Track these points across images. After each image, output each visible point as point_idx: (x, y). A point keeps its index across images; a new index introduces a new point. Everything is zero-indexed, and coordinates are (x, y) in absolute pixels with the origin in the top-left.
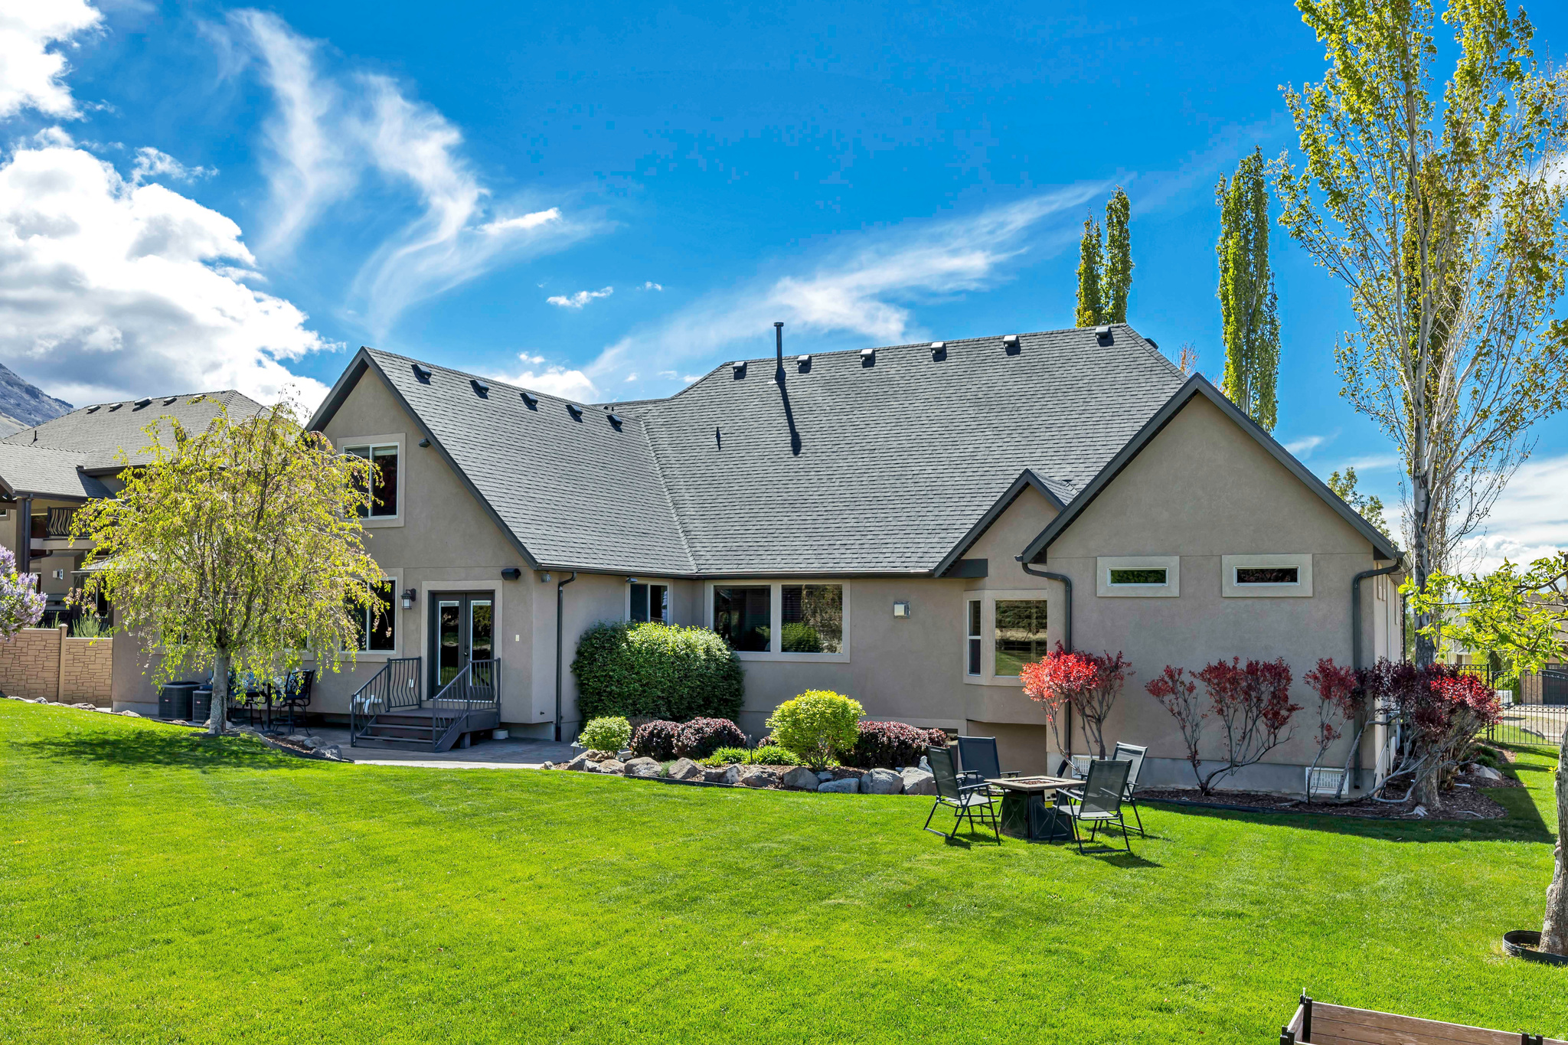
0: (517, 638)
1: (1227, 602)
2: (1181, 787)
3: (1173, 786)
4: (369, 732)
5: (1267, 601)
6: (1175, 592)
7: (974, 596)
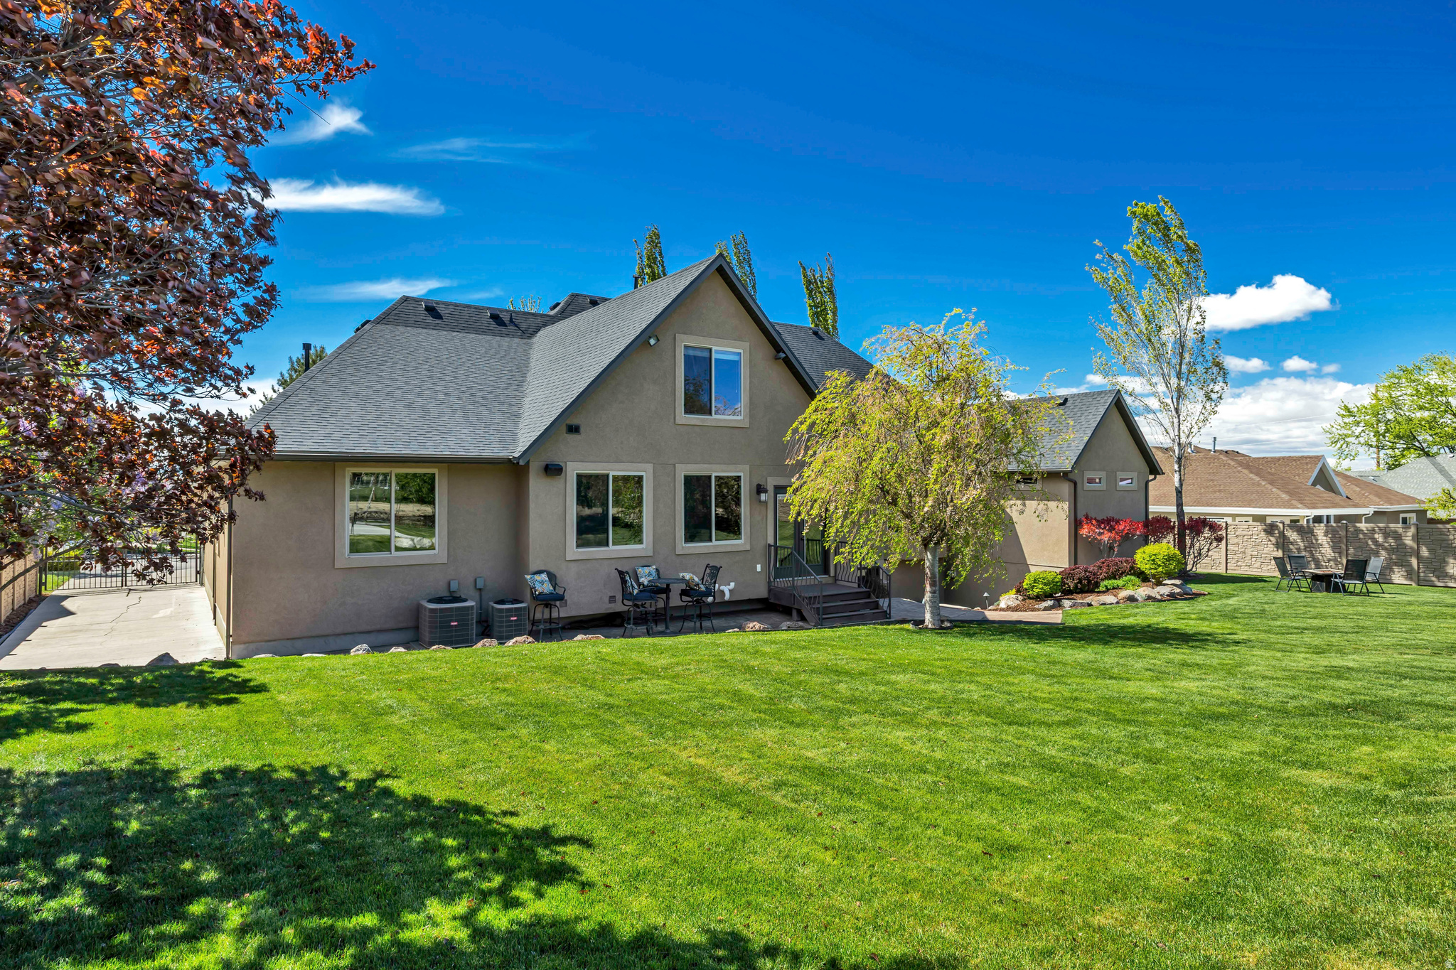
1: (1117, 492)
5: (1126, 492)
6: (1105, 488)
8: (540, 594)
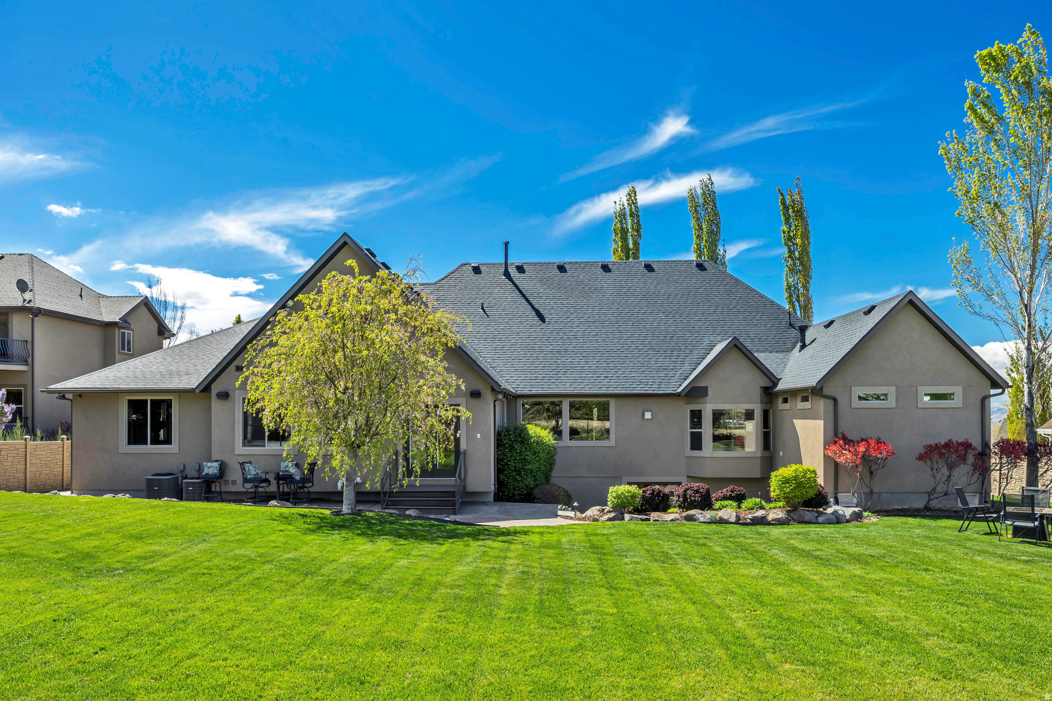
0: (479, 436)
1: (919, 410)
2: (896, 507)
3: (892, 507)
4: (389, 504)
5: (940, 410)
6: (893, 405)
7: (695, 407)
8: (206, 474)
